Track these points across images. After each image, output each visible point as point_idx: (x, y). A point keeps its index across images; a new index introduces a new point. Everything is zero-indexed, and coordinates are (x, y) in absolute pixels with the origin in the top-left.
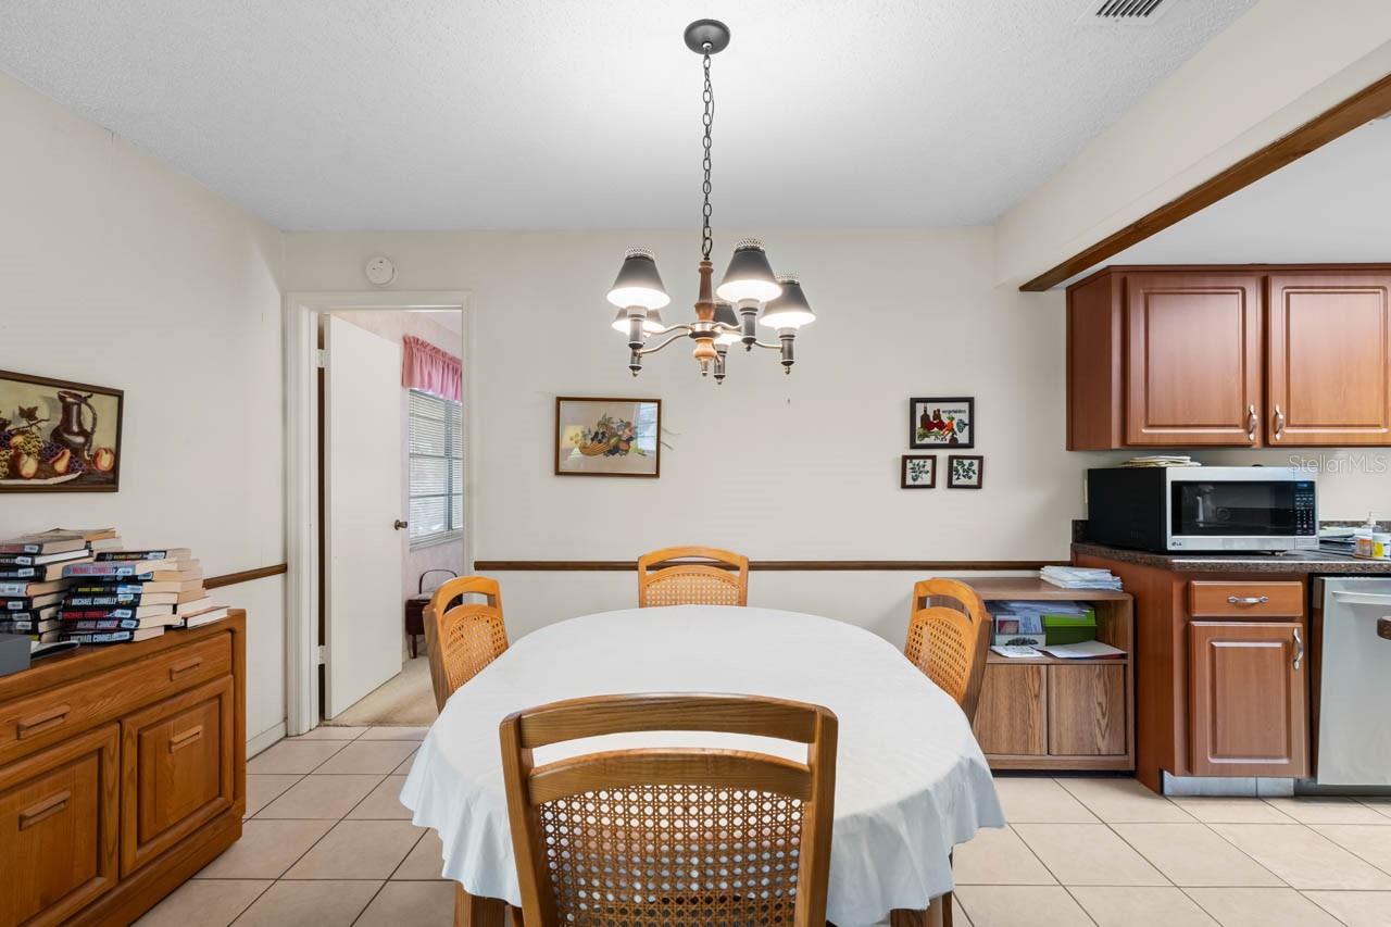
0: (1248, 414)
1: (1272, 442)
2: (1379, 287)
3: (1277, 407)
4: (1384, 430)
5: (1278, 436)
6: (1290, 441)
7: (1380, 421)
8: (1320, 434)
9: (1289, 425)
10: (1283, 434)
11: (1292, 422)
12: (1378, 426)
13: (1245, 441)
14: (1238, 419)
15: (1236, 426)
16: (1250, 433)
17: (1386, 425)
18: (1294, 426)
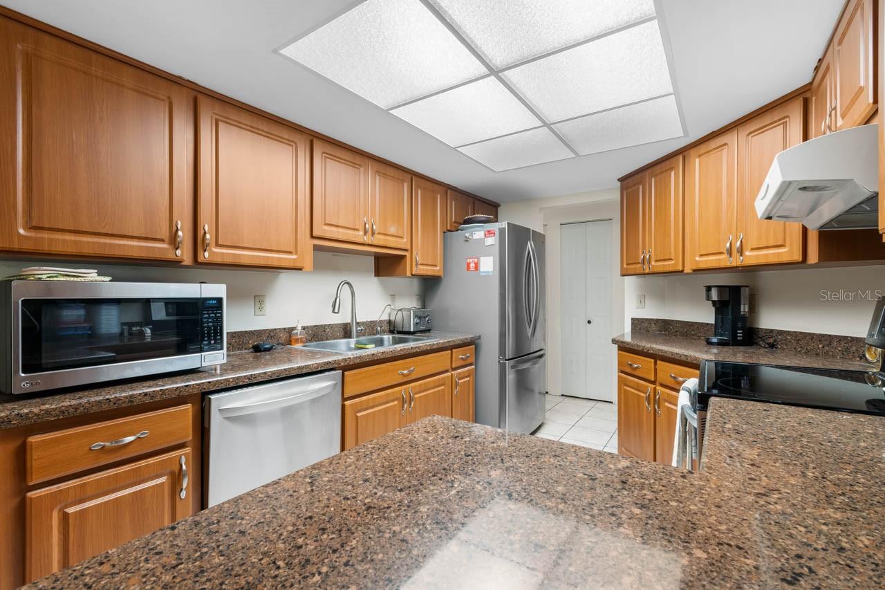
0: (174, 229)
1: (200, 259)
2: (293, 142)
3: (206, 226)
4: (294, 257)
5: (207, 254)
6: (218, 260)
7: (292, 249)
8: (246, 256)
9: (217, 245)
10: (211, 253)
11: (220, 242)
12: (291, 253)
13: (171, 256)
14: (164, 233)
15: (162, 240)
16: (177, 249)
17: (296, 253)
18: (222, 246)
